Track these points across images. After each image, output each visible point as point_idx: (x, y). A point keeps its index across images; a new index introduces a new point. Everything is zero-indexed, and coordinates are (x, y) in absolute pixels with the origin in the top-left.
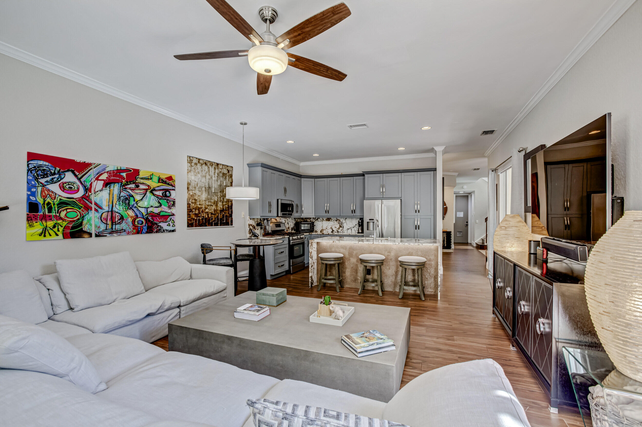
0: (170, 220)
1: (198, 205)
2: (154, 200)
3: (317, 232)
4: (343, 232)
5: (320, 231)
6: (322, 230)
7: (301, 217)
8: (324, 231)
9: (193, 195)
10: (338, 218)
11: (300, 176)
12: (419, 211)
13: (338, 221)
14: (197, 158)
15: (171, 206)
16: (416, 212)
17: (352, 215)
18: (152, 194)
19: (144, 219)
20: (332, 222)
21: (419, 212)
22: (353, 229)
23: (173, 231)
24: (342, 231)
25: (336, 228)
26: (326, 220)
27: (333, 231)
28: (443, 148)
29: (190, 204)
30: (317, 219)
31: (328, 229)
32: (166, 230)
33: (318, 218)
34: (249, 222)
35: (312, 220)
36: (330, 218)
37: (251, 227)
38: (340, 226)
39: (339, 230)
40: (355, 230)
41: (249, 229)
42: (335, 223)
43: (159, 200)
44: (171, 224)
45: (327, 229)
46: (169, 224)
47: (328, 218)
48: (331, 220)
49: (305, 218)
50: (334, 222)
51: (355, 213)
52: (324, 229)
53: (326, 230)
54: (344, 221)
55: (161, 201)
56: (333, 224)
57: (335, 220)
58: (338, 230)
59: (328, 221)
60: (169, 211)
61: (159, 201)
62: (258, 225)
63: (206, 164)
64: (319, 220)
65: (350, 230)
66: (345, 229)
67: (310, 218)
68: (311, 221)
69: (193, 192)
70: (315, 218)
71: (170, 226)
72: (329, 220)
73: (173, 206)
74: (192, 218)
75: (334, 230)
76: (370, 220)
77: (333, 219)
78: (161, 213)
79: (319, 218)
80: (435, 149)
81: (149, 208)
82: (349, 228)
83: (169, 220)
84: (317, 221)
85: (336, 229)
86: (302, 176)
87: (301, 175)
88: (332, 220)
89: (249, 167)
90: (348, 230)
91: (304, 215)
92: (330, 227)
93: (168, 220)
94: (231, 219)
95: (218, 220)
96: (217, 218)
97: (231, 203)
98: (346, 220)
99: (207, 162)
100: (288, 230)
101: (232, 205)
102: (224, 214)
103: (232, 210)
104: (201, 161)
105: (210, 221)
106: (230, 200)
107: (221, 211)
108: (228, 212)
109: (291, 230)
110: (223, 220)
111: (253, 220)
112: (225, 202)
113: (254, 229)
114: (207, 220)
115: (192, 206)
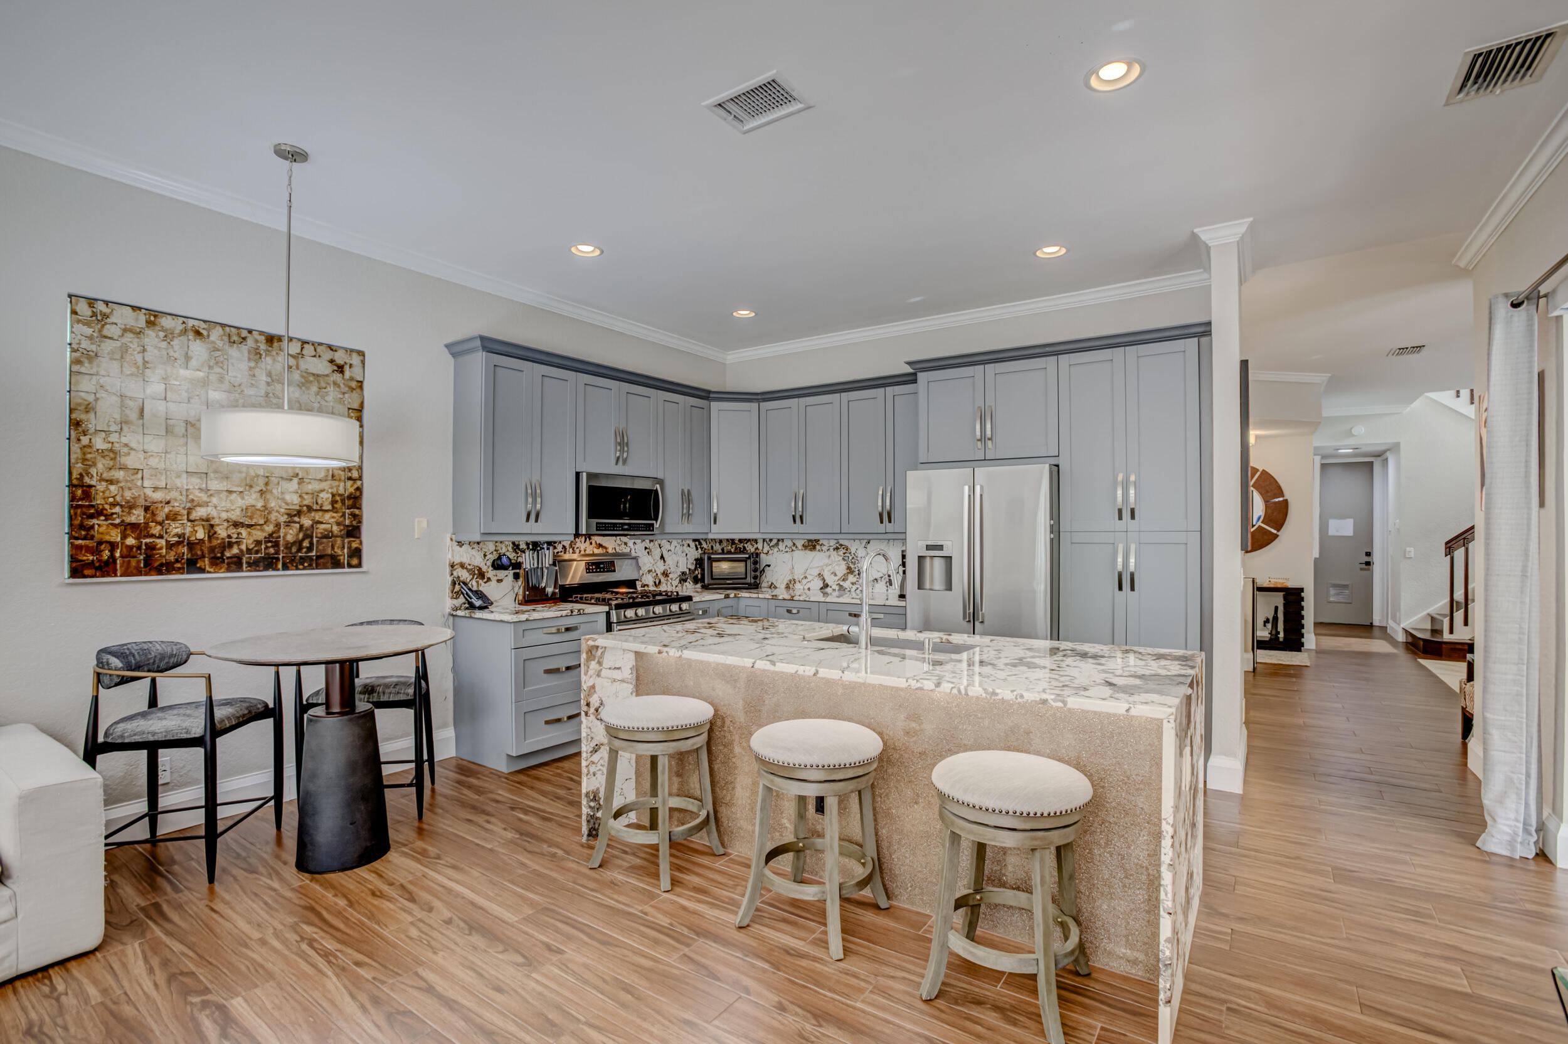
1: (149, 492)
3: (776, 587)
4: (858, 591)
5: (784, 586)
6: (790, 581)
7: (710, 536)
8: (798, 586)
9: (111, 450)
10: (841, 542)
11: (705, 395)
12: (1133, 511)
13: (842, 551)
14: (135, 308)
16: (1120, 518)
17: (881, 528)
20: (821, 553)
21: (1133, 517)
24: (854, 587)
25: (836, 575)
26: (805, 547)
27: (826, 586)
28: (1244, 228)
29: (90, 486)
30: (777, 544)
31: (810, 578)
33: (779, 540)
34: (449, 556)
35: (760, 546)
36: (817, 541)
37: (464, 575)
38: (849, 568)
39: (847, 584)
41: (450, 579)
42: (832, 556)
45: (806, 577)
47: (809, 541)
48: (818, 547)
49: (741, 541)
50: (828, 553)
51: (890, 521)
52: (796, 578)
53: (805, 581)
54: (861, 553)
56: (826, 561)
57: (832, 549)
58: (841, 583)
59: (808, 552)
62: (497, 565)
63: (198, 333)
64: (781, 546)
65: (882, 582)
67: (756, 541)
68: (757, 549)
69: (114, 438)
70: (771, 540)
72: (814, 547)
74: (100, 543)
75: (828, 582)
76: (929, 548)
77: (825, 542)
79: (783, 540)
80: (1205, 239)
82: (877, 576)
84: (776, 550)
85: (837, 578)
86: (711, 395)
87: (710, 392)
88: (824, 548)
89: (454, 355)
90: (876, 585)
91: (719, 531)
92: (816, 572)
94: (354, 545)
95: (272, 546)
96: (271, 542)
97: (355, 486)
98: (869, 546)
99: (203, 325)
100: (663, 579)
101: (358, 493)
102: (312, 526)
103: (357, 512)
104: (166, 322)
105: (222, 554)
106: (350, 475)
107: (295, 515)
108: (333, 517)
109: (680, 582)
110: (307, 548)
111: (476, 546)
112: (317, 482)
113: (480, 581)
114: (202, 550)
115: (103, 492)
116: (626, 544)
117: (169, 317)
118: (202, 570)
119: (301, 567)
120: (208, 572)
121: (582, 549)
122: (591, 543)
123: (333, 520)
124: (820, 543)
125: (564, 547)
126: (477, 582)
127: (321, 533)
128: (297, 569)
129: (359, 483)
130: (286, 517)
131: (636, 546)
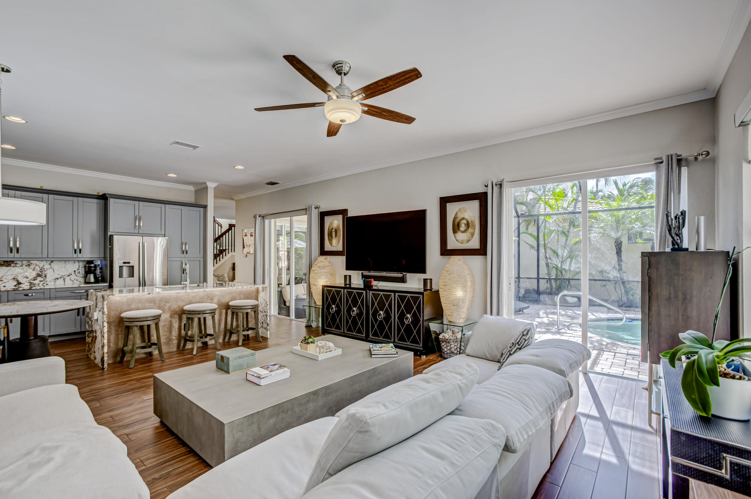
4: (44, 285)
10: (32, 262)
13: (32, 267)
16: (183, 254)
17: (75, 256)
20: (16, 268)
21: (187, 253)
22: (67, 279)
24: (42, 283)
25: (27, 278)
27: (19, 283)
28: (216, 185)
31: (6, 280)
36: (13, 262)
38: (38, 274)
39: (36, 282)
40: (72, 279)
42: (24, 269)
47: (5, 262)
48: (13, 265)
50: (22, 267)
51: (80, 253)
53: (3, 282)
54: (47, 266)
56: (20, 271)
57: (24, 266)
58: (32, 281)
59: (7, 268)
65: (62, 279)
66: (49, 278)
72: (9, 265)
75: (21, 281)
77: (18, 262)
80: (208, 184)
82: (58, 277)
88: (18, 265)
90: (57, 281)
92: (12, 277)
98: (52, 264)
124: (15, 262)
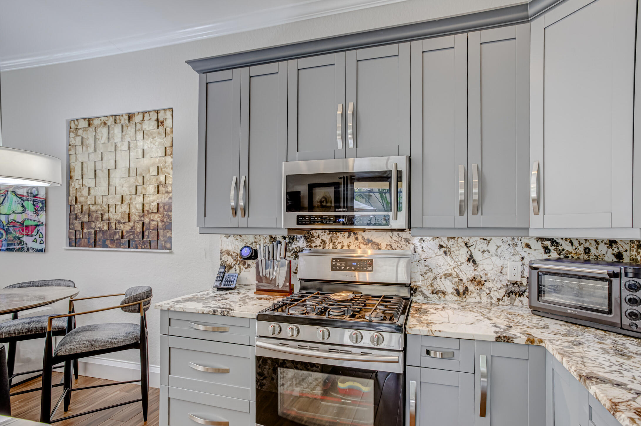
0: (38, 232)
1: (89, 206)
2: (17, 203)
15: (39, 210)
18: (14, 195)
19: (4, 229)
23: (41, 251)
32: (31, 248)
34: (221, 245)
43: (22, 202)
44: (39, 240)
46: (35, 239)
55: (25, 204)
60: (36, 219)
61: (22, 204)
71: (36, 242)
73: (41, 210)
74: (75, 231)
78: (25, 221)
81: (10, 214)
83: (36, 233)
93: (34, 233)
94: (168, 235)
95: (132, 235)
96: (131, 232)
97: (169, 197)
99: (106, 119)
100: (471, 288)
101: (170, 201)
102: (149, 223)
103: (170, 213)
104: (96, 122)
105: (114, 237)
106: (167, 189)
107: (142, 217)
108: (159, 217)
109: (509, 294)
110: (147, 235)
111: (238, 237)
112: (152, 196)
113: (242, 267)
114: (107, 235)
115: (77, 208)
116: (407, 241)
117: (96, 119)
118: (107, 246)
119: (143, 247)
120: (109, 247)
121: (345, 244)
122: (357, 239)
123: (159, 219)
125: (323, 241)
126: (240, 267)
127: (153, 227)
128: (142, 248)
129: (171, 194)
130: (138, 217)
131: (424, 245)
